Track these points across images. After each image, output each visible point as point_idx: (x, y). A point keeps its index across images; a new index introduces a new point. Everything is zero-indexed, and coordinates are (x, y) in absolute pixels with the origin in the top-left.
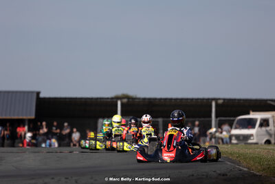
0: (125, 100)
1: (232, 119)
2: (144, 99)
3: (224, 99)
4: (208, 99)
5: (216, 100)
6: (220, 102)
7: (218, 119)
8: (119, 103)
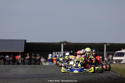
0: (65, 44)
1: (113, 52)
2: (74, 43)
3: (110, 44)
4: (102, 44)
5: (106, 44)
6: (108, 45)
7: (107, 53)
8: (62, 45)
